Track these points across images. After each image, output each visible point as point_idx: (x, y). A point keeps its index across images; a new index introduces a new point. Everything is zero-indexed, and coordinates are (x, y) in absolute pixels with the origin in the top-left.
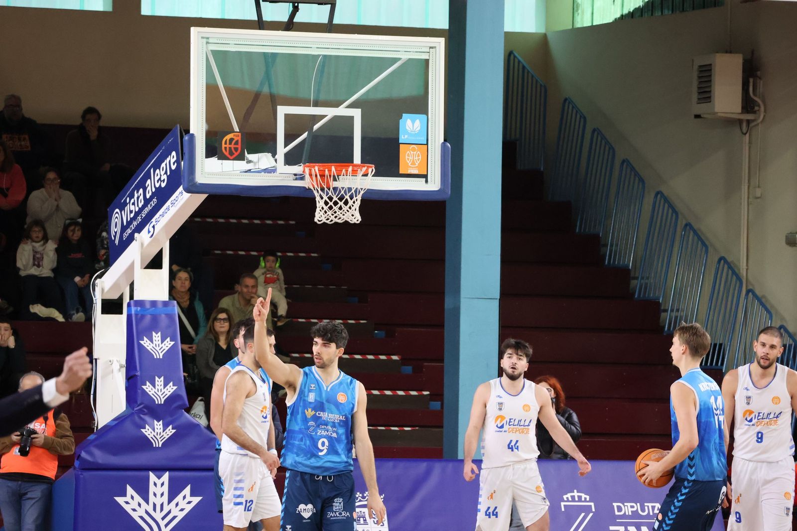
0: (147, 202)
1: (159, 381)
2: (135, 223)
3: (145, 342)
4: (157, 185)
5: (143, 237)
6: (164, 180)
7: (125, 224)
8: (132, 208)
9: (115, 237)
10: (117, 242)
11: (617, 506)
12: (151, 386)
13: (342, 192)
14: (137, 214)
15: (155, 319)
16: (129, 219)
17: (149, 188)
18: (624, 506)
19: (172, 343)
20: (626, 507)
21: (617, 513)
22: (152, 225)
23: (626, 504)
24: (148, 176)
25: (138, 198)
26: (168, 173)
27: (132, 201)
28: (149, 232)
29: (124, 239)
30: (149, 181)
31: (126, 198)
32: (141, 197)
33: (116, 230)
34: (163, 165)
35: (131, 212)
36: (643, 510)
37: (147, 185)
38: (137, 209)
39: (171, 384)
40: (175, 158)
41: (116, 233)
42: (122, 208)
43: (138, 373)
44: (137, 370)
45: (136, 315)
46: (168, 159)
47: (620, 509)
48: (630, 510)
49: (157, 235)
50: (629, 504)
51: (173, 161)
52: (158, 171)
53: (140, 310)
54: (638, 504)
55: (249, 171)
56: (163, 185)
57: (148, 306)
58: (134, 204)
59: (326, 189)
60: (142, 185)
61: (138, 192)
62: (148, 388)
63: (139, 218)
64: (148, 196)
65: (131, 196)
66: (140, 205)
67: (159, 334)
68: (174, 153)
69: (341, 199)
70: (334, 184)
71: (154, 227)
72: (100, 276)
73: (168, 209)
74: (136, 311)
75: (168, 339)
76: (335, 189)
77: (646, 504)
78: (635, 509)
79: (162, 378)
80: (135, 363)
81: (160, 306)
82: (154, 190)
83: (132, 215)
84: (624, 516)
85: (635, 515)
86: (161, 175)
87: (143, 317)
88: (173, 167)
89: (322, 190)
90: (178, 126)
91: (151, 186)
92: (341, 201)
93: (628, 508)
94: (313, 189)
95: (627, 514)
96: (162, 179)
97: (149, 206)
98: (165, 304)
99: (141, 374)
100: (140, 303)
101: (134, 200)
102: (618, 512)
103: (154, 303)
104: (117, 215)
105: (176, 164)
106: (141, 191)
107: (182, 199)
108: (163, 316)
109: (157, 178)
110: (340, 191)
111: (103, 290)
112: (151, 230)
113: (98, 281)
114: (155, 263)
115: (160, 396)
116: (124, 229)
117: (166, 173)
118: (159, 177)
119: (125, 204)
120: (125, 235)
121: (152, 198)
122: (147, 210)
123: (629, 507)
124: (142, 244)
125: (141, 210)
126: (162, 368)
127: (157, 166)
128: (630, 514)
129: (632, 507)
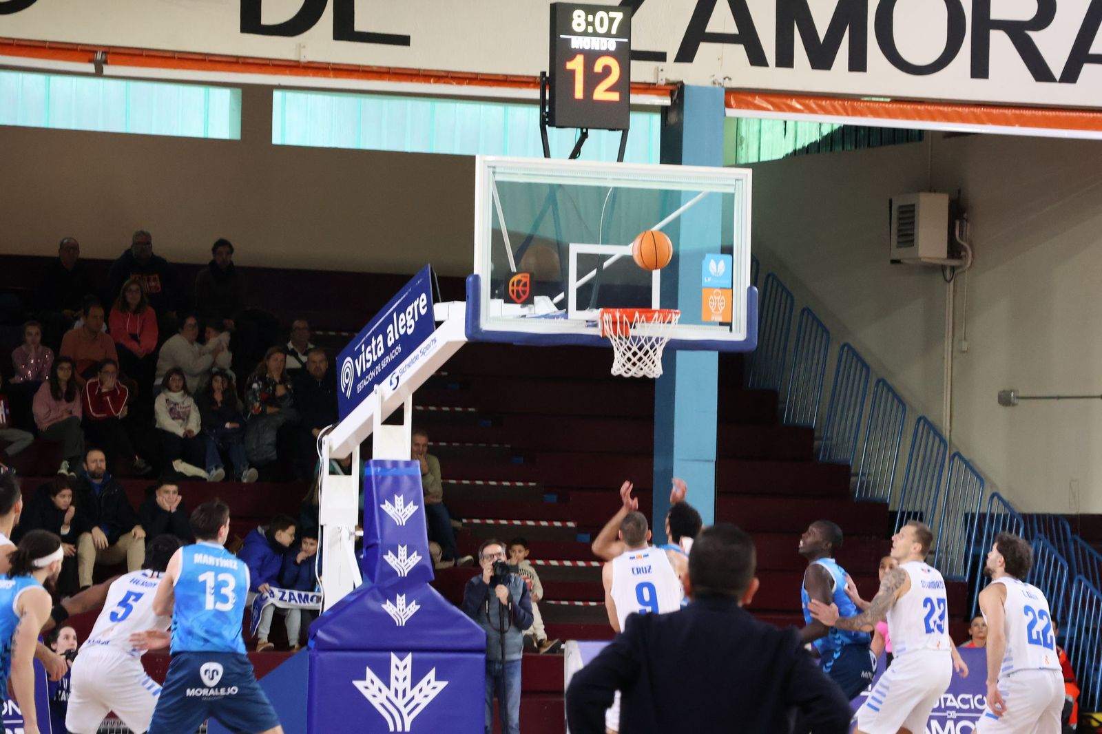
0: (388, 350)
1: (402, 551)
2: (372, 374)
3: (387, 507)
4: (402, 332)
5: (384, 389)
6: (410, 327)
7: (359, 375)
8: (369, 356)
9: (346, 389)
10: (348, 395)
12: (393, 556)
13: (643, 341)
14: (375, 364)
15: (397, 481)
16: (364, 370)
17: (391, 335)
19: (416, 508)
22: (395, 376)
24: (390, 320)
25: (376, 346)
26: (417, 319)
27: (369, 349)
28: (391, 384)
29: (358, 392)
30: (390, 328)
31: (361, 346)
32: (381, 345)
33: (347, 382)
34: (410, 309)
35: (367, 361)
37: (388, 331)
38: (375, 358)
39: (415, 553)
40: (425, 302)
41: (347, 385)
42: (355, 356)
43: (379, 542)
44: (377, 538)
45: (376, 476)
46: (416, 303)
49: (400, 388)
51: (422, 305)
52: (402, 316)
53: (381, 471)
55: (524, 316)
56: (410, 332)
57: (389, 466)
58: (371, 352)
59: (623, 338)
60: (383, 330)
61: (376, 339)
62: (390, 558)
63: (378, 368)
64: (390, 344)
65: (368, 343)
66: (379, 354)
67: (402, 497)
68: (423, 296)
69: (640, 349)
70: (632, 332)
71: (398, 378)
72: (327, 432)
73: (416, 358)
74: (376, 472)
75: (412, 503)
76: (634, 338)
79: (405, 547)
80: (375, 529)
81: (402, 466)
82: (397, 337)
83: (369, 365)
86: (406, 321)
87: (383, 478)
88: (423, 312)
89: (620, 338)
90: (429, 265)
91: (393, 334)
92: (641, 351)
94: (609, 337)
96: (408, 325)
97: (391, 354)
98: (407, 464)
99: (382, 542)
100: (380, 463)
101: (372, 349)
103: (395, 463)
104: (348, 365)
105: (426, 308)
106: (380, 338)
107: (436, 346)
108: (406, 478)
109: (401, 324)
110: (640, 340)
111: (330, 448)
112: (395, 382)
113: (325, 438)
114: (395, 418)
115: (403, 566)
116: (357, 380)
117: (413, 317)
118: (404, 322)
119: (360, 352)
120: (360, 388)
121: (394, 346)
122: (387, 359)
124: (382, 398)
125: (380, 360)
126: (405, 535)
127: (402, 309)
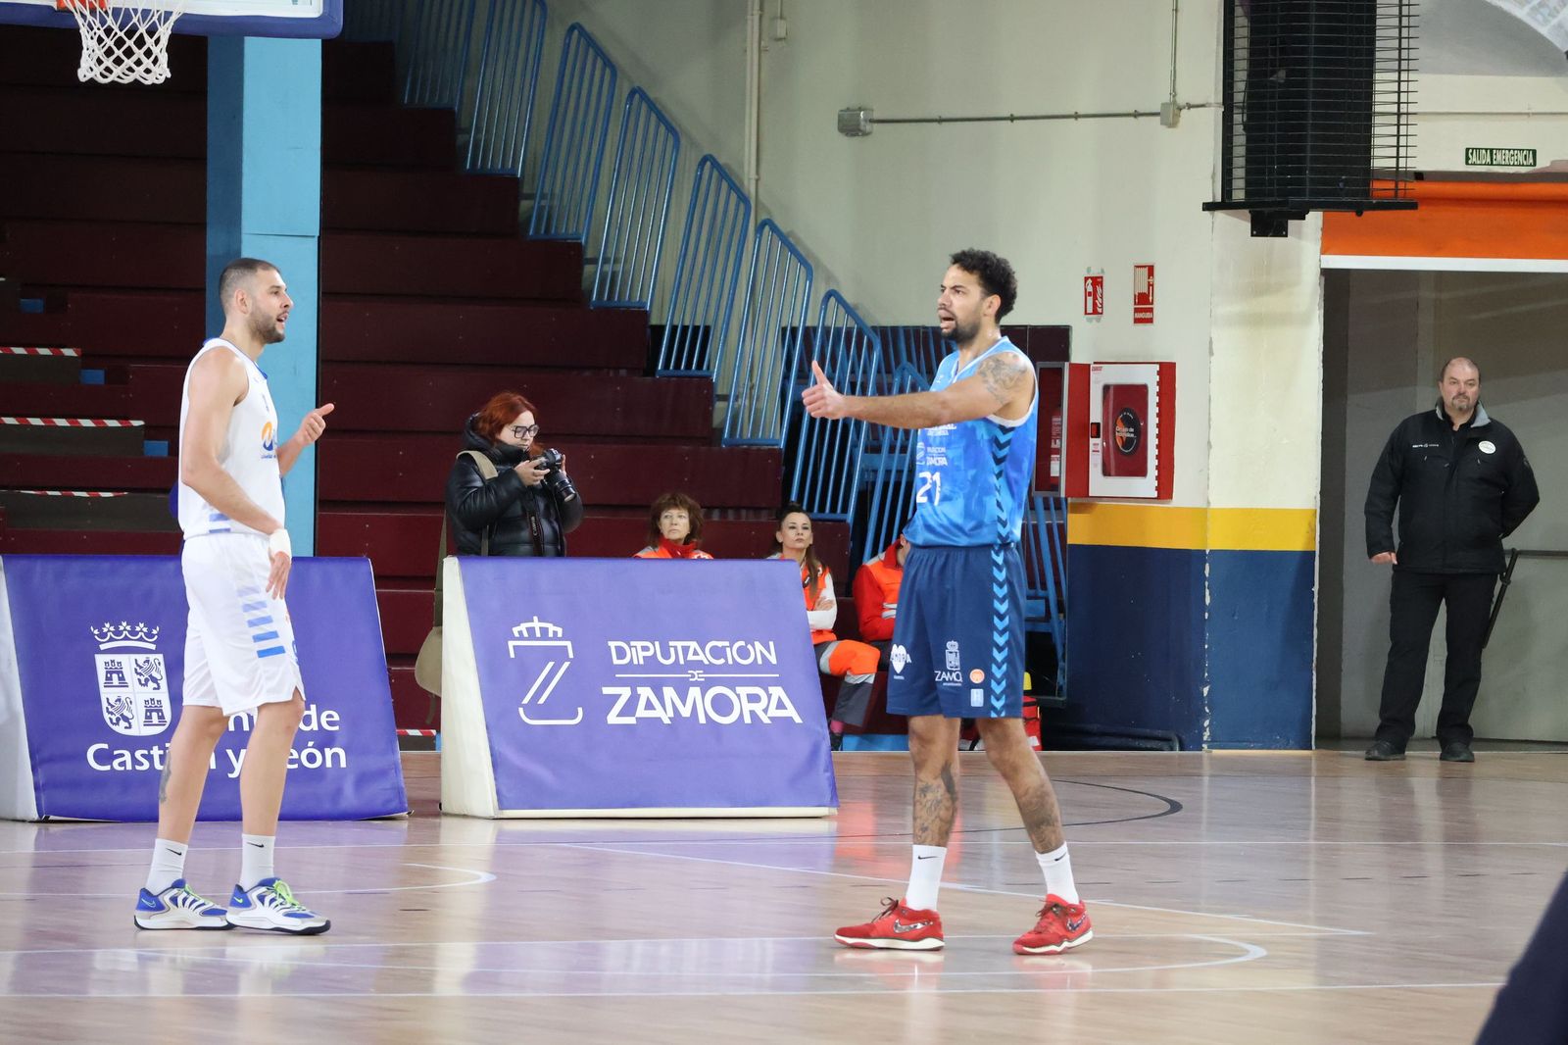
11: (617, 648)
13: (135, 20)
18: (630, 647)
20: (633, 649)
21: (616, 661)
23: (633, 643)
36: (666, 656)
47: (621, 653)
48: (642, 654)
50: (639, 644)
54: (657, 644)
59: (98, 9)
69: (130, 34)
77: (671, 643)
78: (650, 653)
84: (630, 667)
85: (651, 663)
89: (93, 11)
92: (130, 38)
93: (638, 651)
94: (74, 11)
95: (635, 662)
102: (618, 658)
123: (639, 649)
128: (642, 662)
129: (645, 649)
